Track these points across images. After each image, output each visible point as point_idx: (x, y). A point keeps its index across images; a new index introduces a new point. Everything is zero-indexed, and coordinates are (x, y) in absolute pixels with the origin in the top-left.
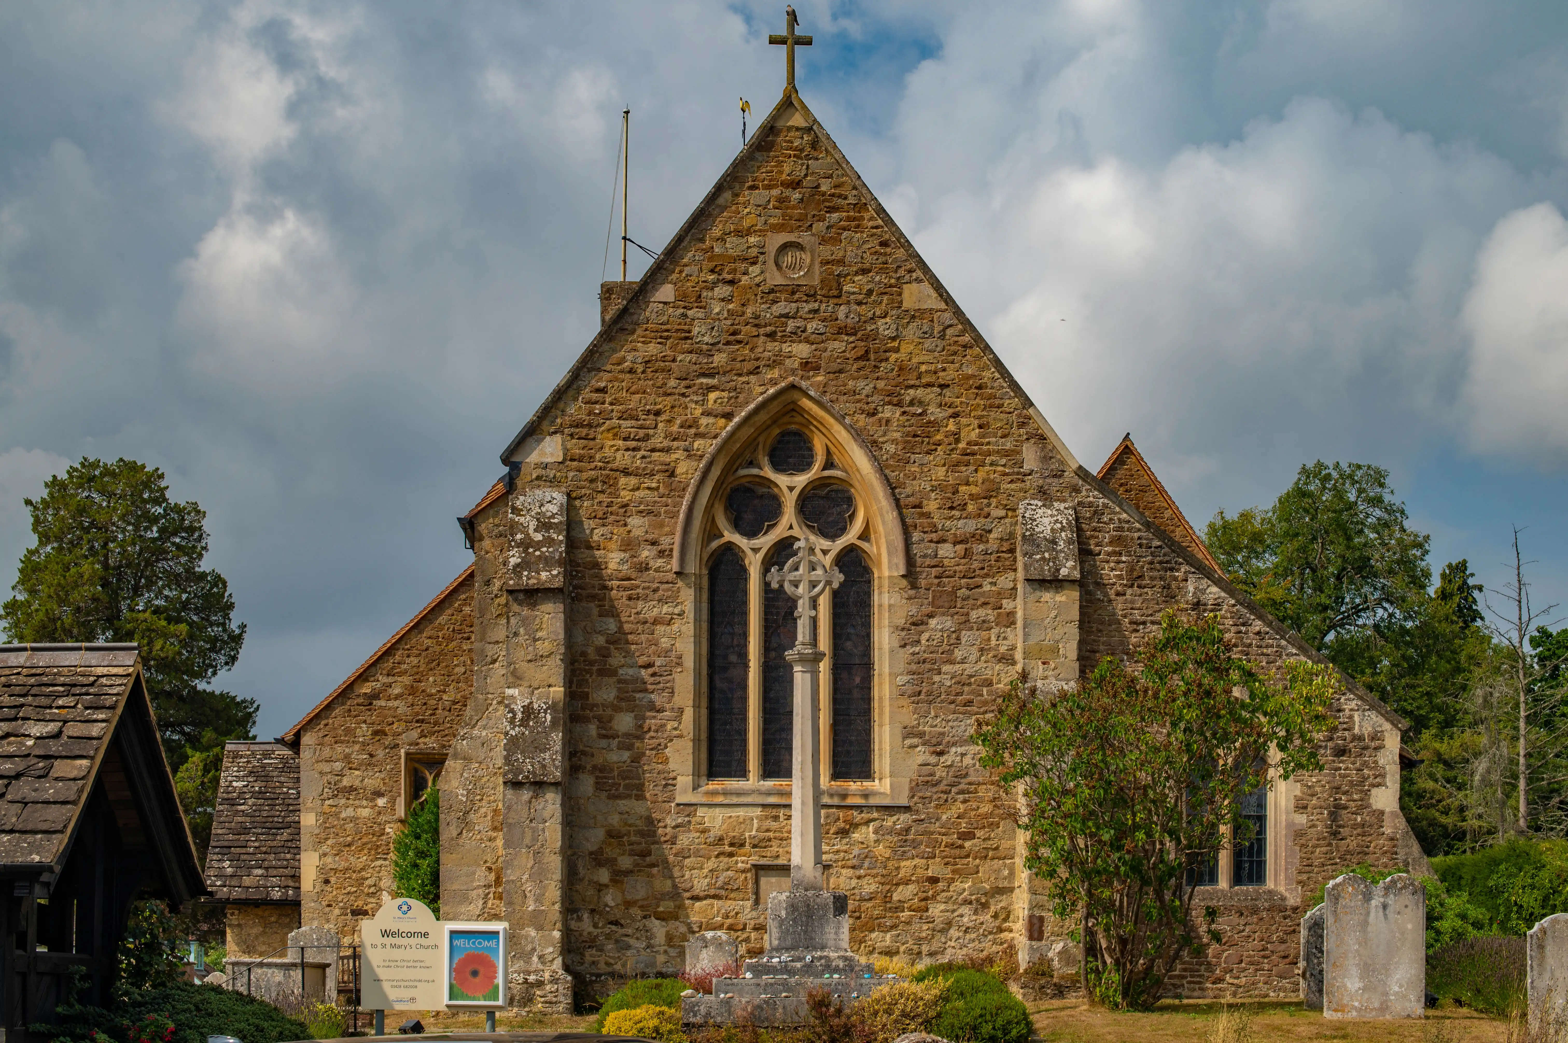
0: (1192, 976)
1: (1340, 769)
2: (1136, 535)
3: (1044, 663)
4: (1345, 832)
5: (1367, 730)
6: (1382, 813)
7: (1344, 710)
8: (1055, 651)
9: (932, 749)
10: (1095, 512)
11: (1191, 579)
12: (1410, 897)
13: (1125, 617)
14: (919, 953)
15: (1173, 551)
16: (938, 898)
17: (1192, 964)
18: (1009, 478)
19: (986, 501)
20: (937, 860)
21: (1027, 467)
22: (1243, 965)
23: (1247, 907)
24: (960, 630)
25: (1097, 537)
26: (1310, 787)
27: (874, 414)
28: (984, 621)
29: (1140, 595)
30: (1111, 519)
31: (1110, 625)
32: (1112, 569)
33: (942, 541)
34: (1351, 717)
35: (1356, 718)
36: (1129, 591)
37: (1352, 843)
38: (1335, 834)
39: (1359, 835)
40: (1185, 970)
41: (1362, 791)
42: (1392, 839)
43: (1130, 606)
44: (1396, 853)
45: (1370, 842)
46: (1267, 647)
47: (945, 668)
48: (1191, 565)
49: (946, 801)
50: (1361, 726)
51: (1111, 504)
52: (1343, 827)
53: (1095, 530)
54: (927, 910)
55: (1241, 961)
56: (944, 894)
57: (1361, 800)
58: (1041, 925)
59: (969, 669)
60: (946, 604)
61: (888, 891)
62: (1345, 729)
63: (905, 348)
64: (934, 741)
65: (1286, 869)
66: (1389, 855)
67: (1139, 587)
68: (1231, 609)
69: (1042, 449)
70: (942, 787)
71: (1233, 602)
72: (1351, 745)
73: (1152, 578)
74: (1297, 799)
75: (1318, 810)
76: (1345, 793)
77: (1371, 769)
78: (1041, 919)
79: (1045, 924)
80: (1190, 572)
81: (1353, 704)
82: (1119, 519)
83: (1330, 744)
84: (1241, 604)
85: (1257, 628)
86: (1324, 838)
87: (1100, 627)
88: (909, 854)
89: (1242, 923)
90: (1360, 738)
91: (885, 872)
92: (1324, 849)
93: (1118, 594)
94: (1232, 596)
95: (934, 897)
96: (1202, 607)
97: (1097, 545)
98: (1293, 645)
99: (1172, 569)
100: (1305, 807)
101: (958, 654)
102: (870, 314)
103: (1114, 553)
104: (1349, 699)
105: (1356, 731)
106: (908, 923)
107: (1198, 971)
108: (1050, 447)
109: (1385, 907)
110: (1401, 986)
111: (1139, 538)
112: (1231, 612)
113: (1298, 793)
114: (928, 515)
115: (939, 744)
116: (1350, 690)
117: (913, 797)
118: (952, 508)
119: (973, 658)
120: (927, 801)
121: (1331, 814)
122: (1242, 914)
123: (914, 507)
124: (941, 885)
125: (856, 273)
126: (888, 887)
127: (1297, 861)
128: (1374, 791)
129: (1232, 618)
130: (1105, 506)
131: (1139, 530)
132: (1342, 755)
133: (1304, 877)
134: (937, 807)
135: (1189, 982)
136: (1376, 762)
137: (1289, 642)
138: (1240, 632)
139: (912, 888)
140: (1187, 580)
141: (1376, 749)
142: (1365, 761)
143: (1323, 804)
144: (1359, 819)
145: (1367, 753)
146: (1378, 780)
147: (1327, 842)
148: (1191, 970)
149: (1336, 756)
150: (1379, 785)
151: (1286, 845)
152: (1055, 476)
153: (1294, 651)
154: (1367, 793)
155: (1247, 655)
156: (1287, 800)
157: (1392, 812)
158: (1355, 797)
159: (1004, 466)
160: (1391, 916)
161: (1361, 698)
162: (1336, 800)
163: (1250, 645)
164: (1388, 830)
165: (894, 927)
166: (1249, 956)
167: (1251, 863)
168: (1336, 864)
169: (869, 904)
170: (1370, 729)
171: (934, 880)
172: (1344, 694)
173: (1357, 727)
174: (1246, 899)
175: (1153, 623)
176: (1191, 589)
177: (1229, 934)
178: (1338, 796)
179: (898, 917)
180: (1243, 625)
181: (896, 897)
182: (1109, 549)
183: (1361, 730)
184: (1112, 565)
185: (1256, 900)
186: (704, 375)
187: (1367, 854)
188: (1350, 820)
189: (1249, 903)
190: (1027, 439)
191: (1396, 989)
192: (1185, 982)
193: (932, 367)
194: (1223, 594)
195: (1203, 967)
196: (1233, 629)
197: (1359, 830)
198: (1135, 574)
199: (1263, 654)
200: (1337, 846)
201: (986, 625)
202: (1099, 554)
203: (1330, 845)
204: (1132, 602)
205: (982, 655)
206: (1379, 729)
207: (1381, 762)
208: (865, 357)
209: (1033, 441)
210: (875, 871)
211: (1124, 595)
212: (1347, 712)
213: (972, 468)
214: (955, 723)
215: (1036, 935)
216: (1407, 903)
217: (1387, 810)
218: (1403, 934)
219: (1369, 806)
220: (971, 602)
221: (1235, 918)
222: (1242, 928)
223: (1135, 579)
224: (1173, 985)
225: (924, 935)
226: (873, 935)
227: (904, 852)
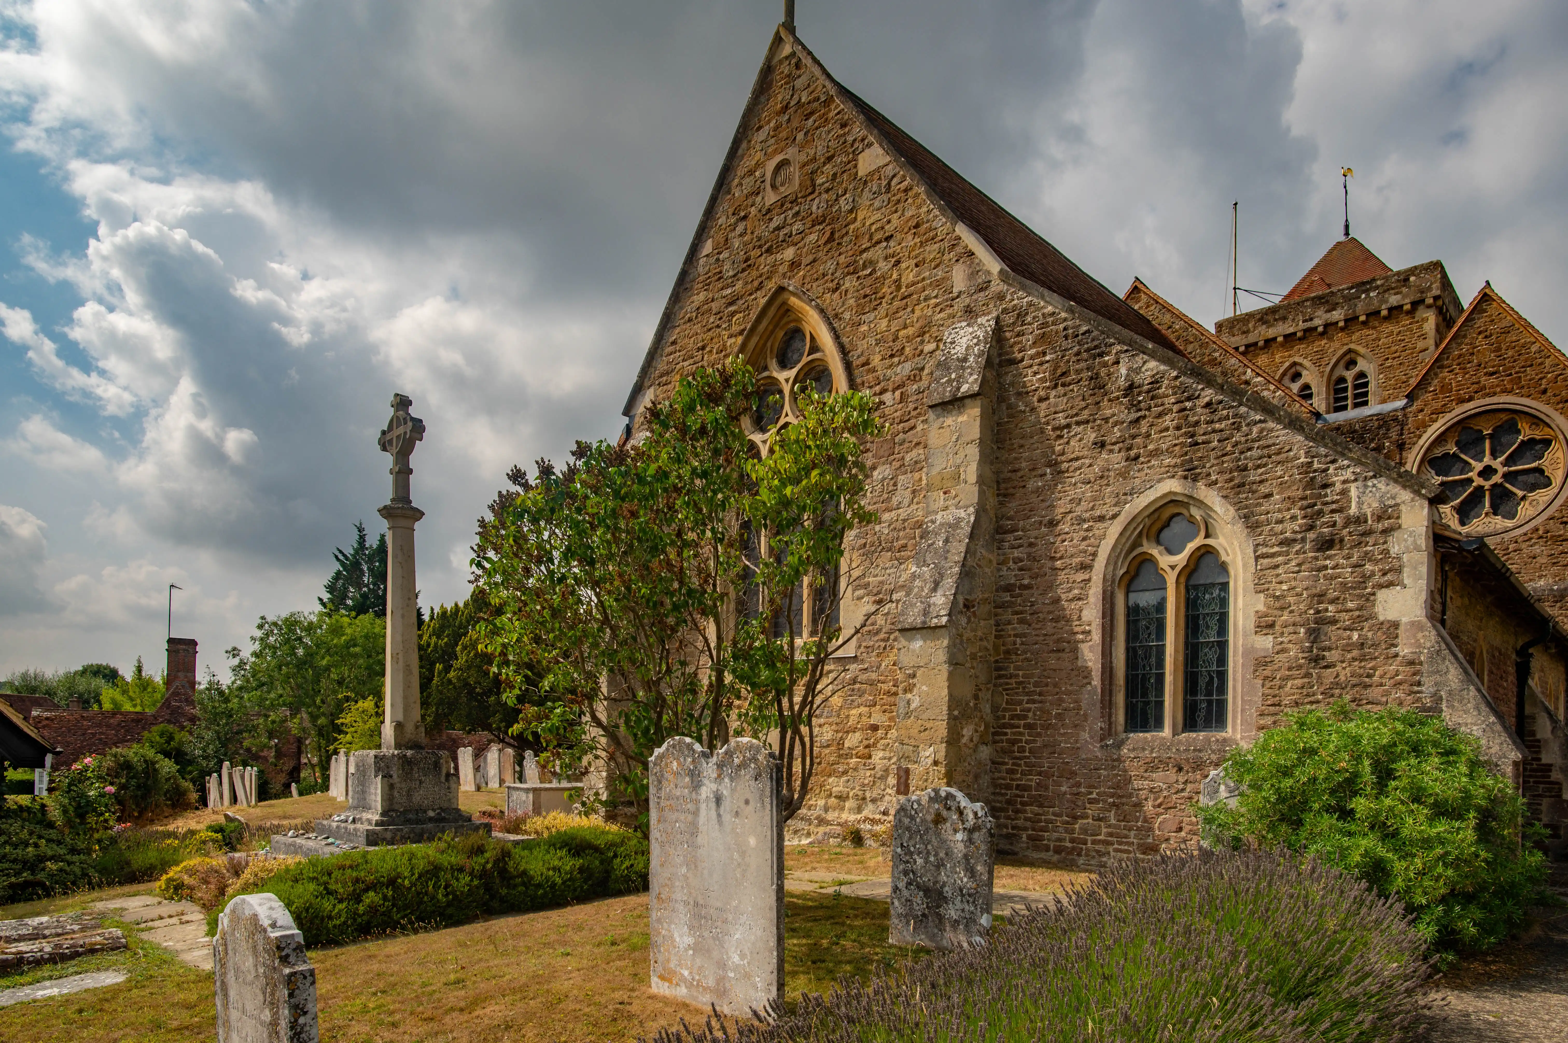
0: (1120, 843)
1: (1326, 567)
2: (1061, 326)
3: (945, 493)
4: (1332, 656)
5: (1371, 505)
6: (1396, 625)
7: (1333, 484)
8: (956, 477)
9: (873, 598)
10: (1019, 315)
11: (1124, 359)
12: (752, 783)
13: (1048, 424)
14: (864, 799)
15: (1103, 332)
16: (879, 745)
17: (1119, 827)
18: (938, 309)
19: (919, 339)
20: (878, 707)
21: (955, 290)
22: (1183, 834)
23: (1187, 760)
24: (897, 476)
25: (1020, 342)
26: (1277, 598)
27: (837, 289)
28: (916, 462)
29: (1065, 395)
30: (1034, 318)
31: (1032, 437)
32: (1035, 373)
33: (883, 391)
34: (1344, 492)
35: (1354, 493)
36: (1053, 393)
37: (1344, 673)
38: (1316, 660)
39: (1354, 659)
40: (1111, 835)
41: (1360, 596)
42: (1411, 663)
43: (1053, 410)
44: (1419, 684)
45: (1374, 669)
46: (1220, 420)
47: (886, 516)
48: (1124, 343)
49: (885, 648)
50: (1360, 504)
51: (1035, 300)
52: (1330, 649)
53: (1018, 335)
54: (870, 757)
55: (1180, 829)
56: (883, 742)
57: (1360, 608)
58: (907, 779)
59: (903, 513)
60: (886, 454)
61: (841, 738)
62: (1333, 511)
63: (861, 215)
64: (875, 591)
65: (1243, 710)
66: (1405, 687)
67: (1063, 385)
68: (1173, 383)
69: (970, 266)
70: (882, 635)
71: (1175, 374)
72: (1345, 532)
73: (1078, 372)
74: (1260, 616)
75: (1291, 629)
76: (1332, 602)
77: (1377, 562)
78: (907, 771)
79: (911, 777)
80: (1121, 352)
81: (1348, 474)
82: (1043, 314)
83: (1311, 535)
84: (1185, 374)
85: (1207, 399)
86: (1300, 667)
87: (1022, 442)
88: (856, 703)
89: (1181, 780)
90: (1360, 520)
91: (838, 721)
92: (1299, 682)
93: (1040, 400)
94: (1173, 367)
95: (874, 745)
96: (1136, 391)
97: (1020, 351)
98: (1255, 409)
99: (1101, 355)
100: (1272, 626)
101: (895, 501)
102: (834, 197)
103: (1038, 354)
104: (1341, 468)
105: (1353, 510)
106: (855, 769)
107: (1126, 837)
108: (977, 261)
109: (718, 800)
110: (742, 956)
111: (1065, 329)
112: (1173, 388)
113: (1261, 607)
114: (874, 370)
115: (879, 593)
116: (1343, 455)
117: (860, 646)
118: (892, 356)
119: (906, 502)
120: (870, 650)
121: (1310, 632)
122: (1180, 769)
123: (863, 365)
124: (880, 732)
125: (824, 164)
126: (840, 735)
127: (1258, 699)
128: (1381, 595)
129: (1175, 394)
130: (1030, 304)
131: (1065, 320)
132: (1328, 549)
133: (1269, 720)
134: (878, 655)
135: (1117, 850)
136: (1386, 552)
137: (1250, 408)
138: (1185, 409)
139: (858, 735)
140: (1118, 363)
141: (1386, 532)
142: (1366, 553)
143: (1298, 619)
144: (1355, 636)
145: (1371, 540)
146: (1389, 577)
147: (1303, 671)
148: (1118, 836)
149: (1319, 550)
150: (1390, 585)
151: (1243, 677)
152: (981, 290)
153: (1258, 417)
154: (1369, 598)
155: (1192, 436)
156: (1245, 618)
157: (1412, 623)
158: (1350, 605)
159: (936, 297)
160: (727, 818)
161: (1359, 462)
162: (1318, 612)
163: (1197, 423)
164: (1404, 650)
165: (845, 773)
166: (1191, 824)
167: (1210, 702)
168: (1318, 702)
169: (827, 751)
170: (1375, 505)
171: (875, 728)
172: (1333, 462)
173: (1354, 505)
174: (1187, 750)
175: (1078, 423)
176: (1123, 371)
177: (1165, 793)
178: (1321, 607)
179: (848, 764)
180: (1189, 399)
181: (847, 744)
182: (1033, 351)
183: (1360, 508)
184: (1035, 368)
185: (1200, 751)
186: (731, 304)
187: (1366, 686)
188: (1340, 638)
189: (1191, 755)
190: (957, 261)
191: (736, 959)
192: (1111, 849)
193: (879, 225)
194: (1162, 367)
195: (1132, 833)
196: (1175, 408)
197: (1355, 653)
198: (1059, 372)
199: (1214, 431)
200: (1319, 677)
201: (918, 466)
202: (1022, 360)
203: (1308, 675)
204: (1056, 405)
205: (914, 497)
206: (1391, 502)
207: (1394, 550)
208: (831, 239)
209: (961, 261)
210: (831, 720)
211: (1047, 398)
212: (1338, 487)
213: (909, 309)
214: (892, 570)
215: (902, 789)
216: (748, 796)
217: (1404, 620)
218: (743, 854)
219: (1373, 616)
220: (907, 445)
221: (1172, 775)
222: (1181, 786)
223: (1059, 379)
224: (1098, 852)
225: (866, 782)
226: (831, 780)
227: (853, 701)
